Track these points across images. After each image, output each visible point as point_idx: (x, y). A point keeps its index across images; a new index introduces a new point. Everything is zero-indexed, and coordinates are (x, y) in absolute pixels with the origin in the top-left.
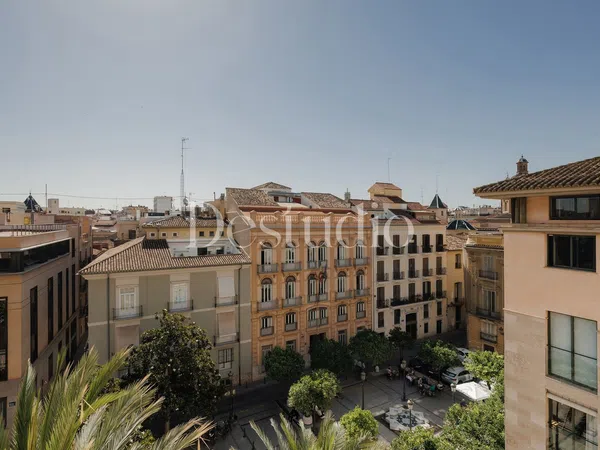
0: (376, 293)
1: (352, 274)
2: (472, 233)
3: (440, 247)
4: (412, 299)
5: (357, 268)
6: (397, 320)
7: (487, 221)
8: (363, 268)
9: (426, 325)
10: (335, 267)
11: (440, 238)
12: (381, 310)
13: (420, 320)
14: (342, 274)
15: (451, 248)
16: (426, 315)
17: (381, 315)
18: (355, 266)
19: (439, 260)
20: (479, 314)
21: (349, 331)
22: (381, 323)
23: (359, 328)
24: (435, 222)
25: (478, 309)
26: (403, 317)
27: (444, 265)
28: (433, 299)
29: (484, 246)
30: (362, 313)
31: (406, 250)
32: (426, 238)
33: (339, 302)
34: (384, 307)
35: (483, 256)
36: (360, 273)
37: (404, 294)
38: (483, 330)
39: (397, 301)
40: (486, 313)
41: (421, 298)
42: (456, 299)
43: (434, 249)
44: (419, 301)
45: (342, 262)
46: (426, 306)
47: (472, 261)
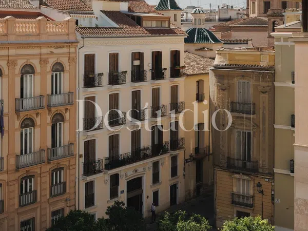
0: (82, 152)
1: (44, 120)
2: (217, 47)
3: (176, 72)
4: (137, 155)
5: (53, 110)
6: (114, 193)
7: (230, 29)
8: (62, 109)
9: (156, 194)
10: (17, 111)
11: (175, 55)
12: (89, 178)
13: (148, 189)
14: (28, 123)
15: (190, 72)
16: (156, 179)
17: (90, 186)
18: (49, 107)
19: (174, 90)
20: (231, 167)
21: (38, 221)
22: (90, 201)
23: (54, 213)
24: (170, 32)
25: (229, 158)
26: (123, 186)
27: (181, 98)
28: (165, 152)
29: (238, 67)
30: (59, 188)
31: (128, 77)
32: (157, 56)
33: (22, 173)
34: (95, 173)
35: (236, 80)
36: (58, 119)
37: (125, 148)
38: (235, 190)
39: (114, 161)
40: (239, 164)
41: (149, 152)
42: (197, 150)
43: (168, 73)
44: (146, 157)
45: (28, 103)
46: (156, 165)
47: (222, 88)
